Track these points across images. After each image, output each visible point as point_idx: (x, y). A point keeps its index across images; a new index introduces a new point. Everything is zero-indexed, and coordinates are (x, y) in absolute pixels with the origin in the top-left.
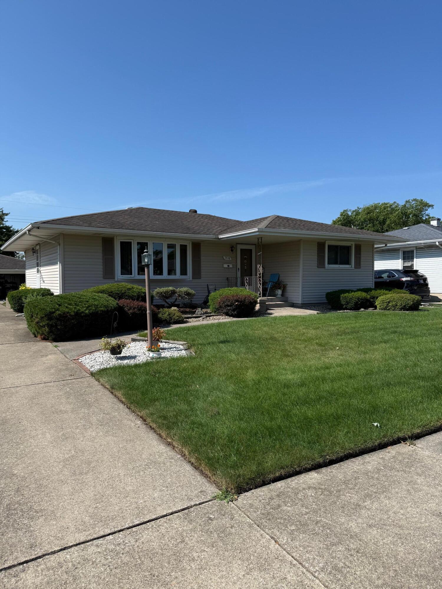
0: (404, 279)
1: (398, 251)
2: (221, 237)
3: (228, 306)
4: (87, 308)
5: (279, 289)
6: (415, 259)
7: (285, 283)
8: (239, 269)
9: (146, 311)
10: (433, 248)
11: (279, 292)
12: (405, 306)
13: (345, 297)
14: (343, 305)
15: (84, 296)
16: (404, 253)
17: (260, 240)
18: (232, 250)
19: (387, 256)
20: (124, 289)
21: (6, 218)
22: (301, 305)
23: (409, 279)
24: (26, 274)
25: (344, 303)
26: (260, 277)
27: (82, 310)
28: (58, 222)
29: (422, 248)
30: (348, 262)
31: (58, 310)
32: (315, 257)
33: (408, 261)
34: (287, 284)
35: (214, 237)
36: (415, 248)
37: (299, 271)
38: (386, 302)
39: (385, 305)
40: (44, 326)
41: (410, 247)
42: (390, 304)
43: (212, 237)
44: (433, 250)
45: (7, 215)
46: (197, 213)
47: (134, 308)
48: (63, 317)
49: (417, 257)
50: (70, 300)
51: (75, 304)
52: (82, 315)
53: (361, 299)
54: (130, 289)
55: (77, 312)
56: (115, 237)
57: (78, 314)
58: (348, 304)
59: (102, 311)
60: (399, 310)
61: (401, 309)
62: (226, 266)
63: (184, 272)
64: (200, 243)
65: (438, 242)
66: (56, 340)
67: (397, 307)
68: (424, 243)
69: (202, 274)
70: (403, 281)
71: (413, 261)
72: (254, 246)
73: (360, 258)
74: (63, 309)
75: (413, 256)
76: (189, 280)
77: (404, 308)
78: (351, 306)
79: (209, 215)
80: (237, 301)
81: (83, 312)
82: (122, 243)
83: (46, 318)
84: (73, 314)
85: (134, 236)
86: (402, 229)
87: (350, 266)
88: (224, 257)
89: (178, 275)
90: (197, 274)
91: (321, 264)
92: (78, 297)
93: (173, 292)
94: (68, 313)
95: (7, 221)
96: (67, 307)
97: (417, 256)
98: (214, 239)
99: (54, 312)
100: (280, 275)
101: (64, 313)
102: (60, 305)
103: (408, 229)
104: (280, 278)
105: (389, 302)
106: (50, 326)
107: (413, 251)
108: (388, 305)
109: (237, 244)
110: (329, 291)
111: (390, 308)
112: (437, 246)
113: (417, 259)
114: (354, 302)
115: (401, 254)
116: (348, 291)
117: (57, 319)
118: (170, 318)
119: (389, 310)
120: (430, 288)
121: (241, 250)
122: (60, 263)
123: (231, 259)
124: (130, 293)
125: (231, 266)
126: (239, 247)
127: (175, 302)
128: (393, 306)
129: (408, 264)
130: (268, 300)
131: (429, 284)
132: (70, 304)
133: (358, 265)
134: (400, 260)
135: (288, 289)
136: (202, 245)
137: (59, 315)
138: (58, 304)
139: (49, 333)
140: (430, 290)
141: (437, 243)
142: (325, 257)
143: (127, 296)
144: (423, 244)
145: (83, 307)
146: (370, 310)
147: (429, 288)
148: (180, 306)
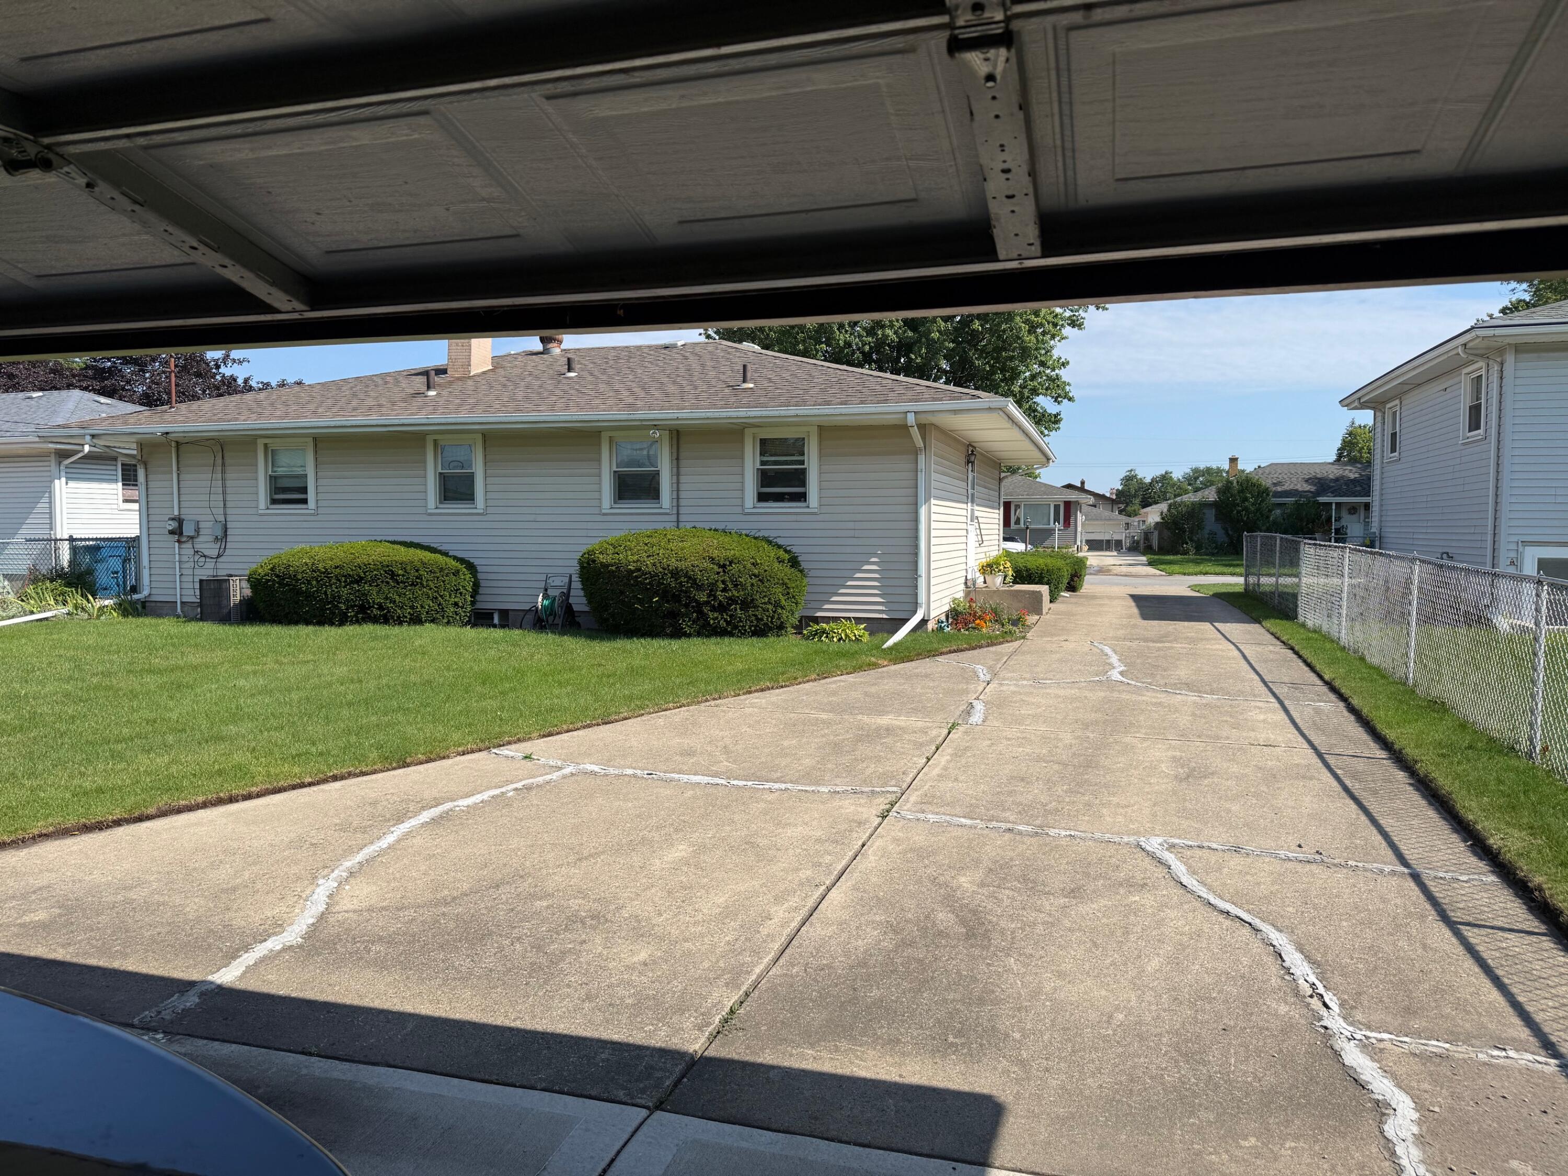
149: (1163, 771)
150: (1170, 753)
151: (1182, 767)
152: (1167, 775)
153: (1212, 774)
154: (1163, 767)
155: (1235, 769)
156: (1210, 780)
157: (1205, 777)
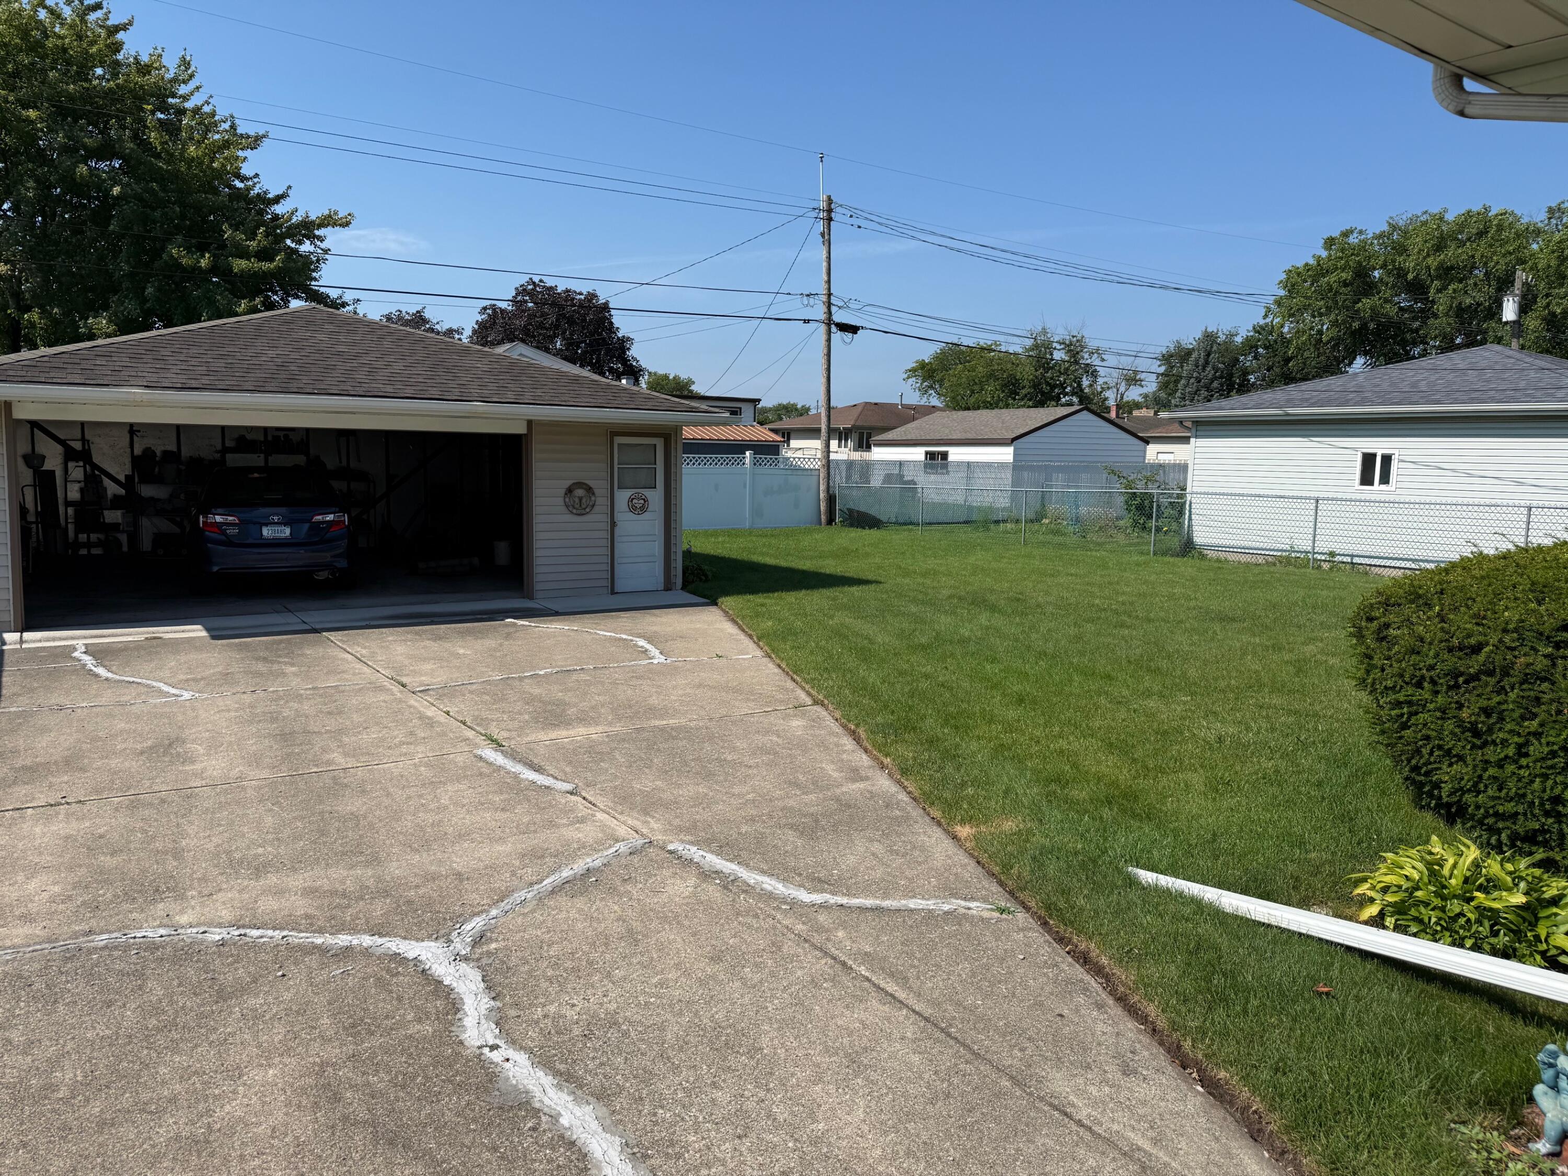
149: (200, 745)
150: (198, 767)
151: (178, 754)
152: (194, 741)
153: (142, 753)
154: (201, 750)
155: (114, 763)
156: (145, 745)
157: (151, 748)
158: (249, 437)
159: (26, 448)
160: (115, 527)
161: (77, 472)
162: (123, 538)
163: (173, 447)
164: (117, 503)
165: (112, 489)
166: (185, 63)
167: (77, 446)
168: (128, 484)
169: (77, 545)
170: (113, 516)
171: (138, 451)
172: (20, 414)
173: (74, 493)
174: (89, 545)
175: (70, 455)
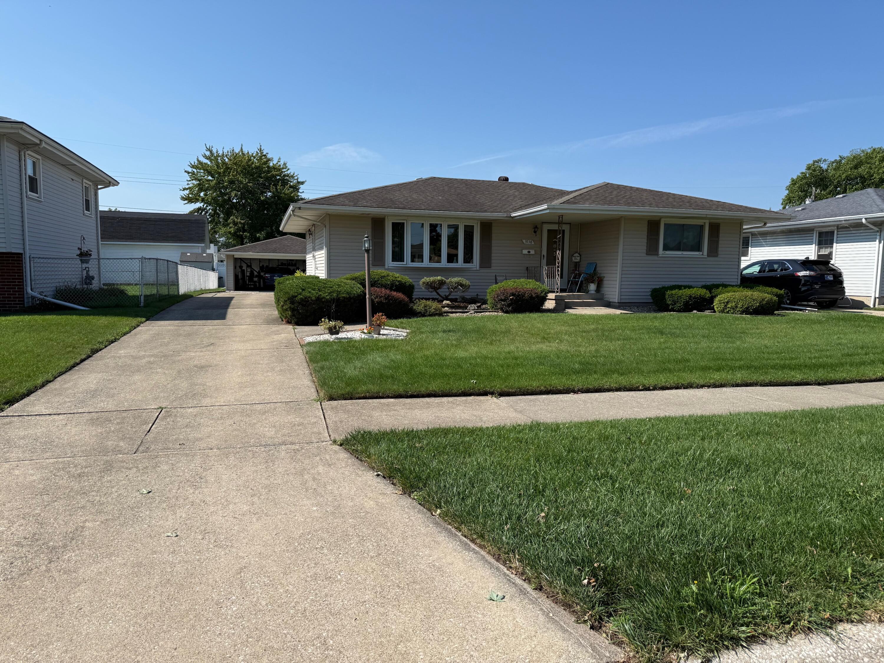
0: (801, 274)
1: (812, 232)
2: (513, 215)
3: (502, 300)
4: (330, 293)
5: (592, 282)
6: (835, 244)
7: (602, 275)
8: (544, 256)
9: (366, 295)
10: (863, 228)
11: (592, 287)
12: (747, 308)
13: (672, 294)
14: (668, 305)
15: (331, 282)
16: (821, 234)
17: (561, 219)
18: (535, 232)
19: (796, 239)
20: (377, 277)
21: (302, 188)
22: (618, 304)
23: (807, 273)
24: (307, 259)
25: (670, 303)
26: (558, 267)
27: (323, 295)
28: (323, 201)
29: (846, 227)
30: (698, 248)
31: (300, 294)
32: (644, 241)
33: (826, 248)
34: (604, 277)
35: (506, 215)
36: (836, 228)
37: (617, 259)
38: (724, 303)
39: (723, 306)
40: (286, 310)
41: (829, 226)
42: (729, 306)
43: (503, 215)
44: (861, 231)
45: (302, 183)
46: (509, 181)
47: (381, 297)
48: (305, 302)
49: (838, 242)
50: (314, 286)
51: (319, 289)
52: (323, 300)
53: (694, 298)
54: (384, 276)
55: (318, 297)
56: (386, 217)
57: (319, 299)
58: (675, 304)
59: (344, 297)
60: (740, 314)
61: (742, 313)
62: (525, 252)
63: (468, 258)
64: (491, 223)
65: (866, 219)
66: (299, 323)
67: (738, 309)
68: (845, 220)
69: (493, 261)
70: (799, 276)
71: (832, 247)
72: (568, 226)
73: (717, 242)
74: (306, 294)
75: (833, 240)
76: (475, 269)
77: (746, 311)
78: (680, 307)
79: (524, 184)
80: (513, 294)
81: (324, 298)
82: (393, 224)
83: (288, 302)
84: (314, 298)
85: (408, 216)
86: (834, 198)
87: (701, 254)
88: (524, 241)
89: (460, 263)
90: (486, 262)
91: (652, 249)
92: (323, 283)
93: (442, 283)
94: (309, 297)
95: (303, 192)
96: (310, 292)
97: (838, 239)
98: (506, 218)
99: (297, 296)
100: (598, 265)
101: (306, 298)
102: (303, 290)
103: (843, 197)
104: (598, 269)
105: (728, 303)
106: (293, 310)
107: (833, 233)
108: (726, 306)
109: (543, 223)
110: (658, 287)
111: (729, 310)
112: (864, 224)
113: (838, 245)
114: (684, 302)
115: (815, 236)
116: (679, 287)
117: (299, 303)
118: (426, 310)
119: (728, 312)
120: (846, 288)
121: (549, 230)
122: (326, 247)
123: (533, 243)
124: (384, 281)
125: (532, 252)
126: (546, 227)
127: (450, 295)
128: (732, 308)
129: (825, 252)
130: (569, 297)
131: (845, 282)
132: (314, 290)
133: (713, 251)
134: (814, 245)
135: (606, 283)
136: (493, 224)
137: (301, 299)
138: (302, 289)
139: (291, 316)
140: (846, 291)
141: (864, 221)
142: (659, 241)
143: (379, 284)
144: (843, 222)
145: (325, 293)
146: (707, 313)
147: (844, 287)
148: (458, 300)
158: (284, 262)
159: (239, 265)
160: (256, 281)
161: (249, 270)
162: (258, 284)
163: (268, 265)
164: (256, 276)
165: (256, 273)
166: (285, 164)
167: (249, 264)
168: (259, 273)
169: (249, 285)
170: (256, 279)
171: (261, 265)
172: (235, 257)
173: (248, 274)
174: (251, 285)
175: (248, 266)
